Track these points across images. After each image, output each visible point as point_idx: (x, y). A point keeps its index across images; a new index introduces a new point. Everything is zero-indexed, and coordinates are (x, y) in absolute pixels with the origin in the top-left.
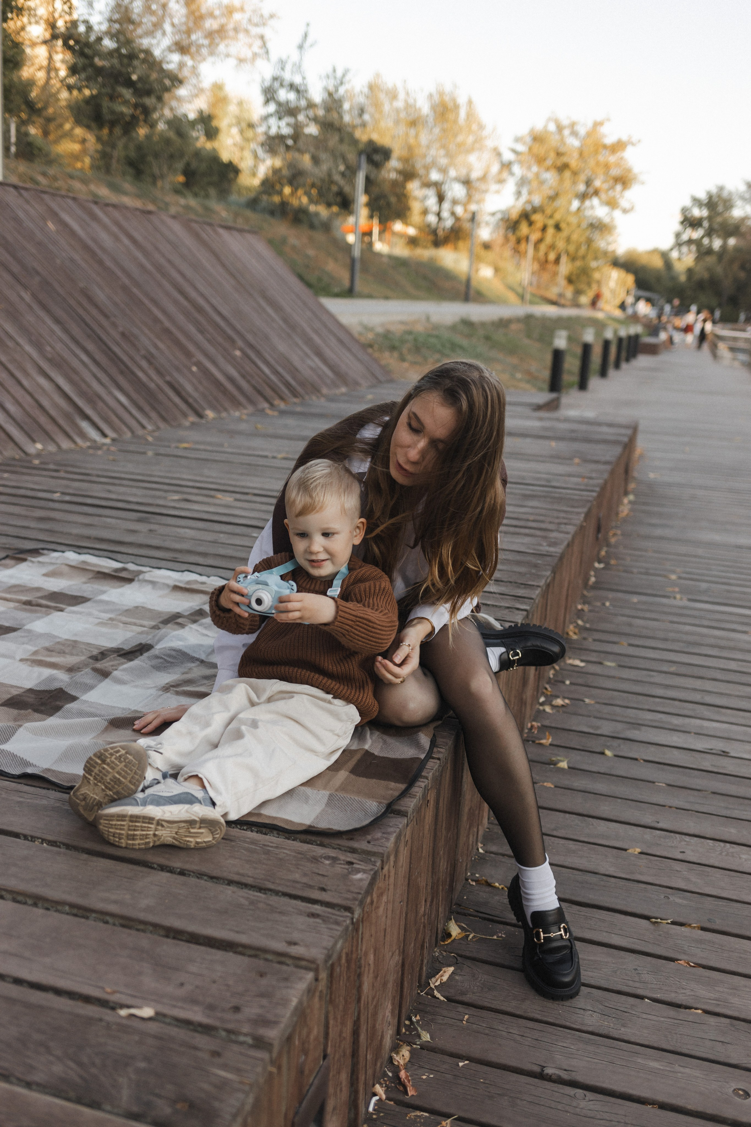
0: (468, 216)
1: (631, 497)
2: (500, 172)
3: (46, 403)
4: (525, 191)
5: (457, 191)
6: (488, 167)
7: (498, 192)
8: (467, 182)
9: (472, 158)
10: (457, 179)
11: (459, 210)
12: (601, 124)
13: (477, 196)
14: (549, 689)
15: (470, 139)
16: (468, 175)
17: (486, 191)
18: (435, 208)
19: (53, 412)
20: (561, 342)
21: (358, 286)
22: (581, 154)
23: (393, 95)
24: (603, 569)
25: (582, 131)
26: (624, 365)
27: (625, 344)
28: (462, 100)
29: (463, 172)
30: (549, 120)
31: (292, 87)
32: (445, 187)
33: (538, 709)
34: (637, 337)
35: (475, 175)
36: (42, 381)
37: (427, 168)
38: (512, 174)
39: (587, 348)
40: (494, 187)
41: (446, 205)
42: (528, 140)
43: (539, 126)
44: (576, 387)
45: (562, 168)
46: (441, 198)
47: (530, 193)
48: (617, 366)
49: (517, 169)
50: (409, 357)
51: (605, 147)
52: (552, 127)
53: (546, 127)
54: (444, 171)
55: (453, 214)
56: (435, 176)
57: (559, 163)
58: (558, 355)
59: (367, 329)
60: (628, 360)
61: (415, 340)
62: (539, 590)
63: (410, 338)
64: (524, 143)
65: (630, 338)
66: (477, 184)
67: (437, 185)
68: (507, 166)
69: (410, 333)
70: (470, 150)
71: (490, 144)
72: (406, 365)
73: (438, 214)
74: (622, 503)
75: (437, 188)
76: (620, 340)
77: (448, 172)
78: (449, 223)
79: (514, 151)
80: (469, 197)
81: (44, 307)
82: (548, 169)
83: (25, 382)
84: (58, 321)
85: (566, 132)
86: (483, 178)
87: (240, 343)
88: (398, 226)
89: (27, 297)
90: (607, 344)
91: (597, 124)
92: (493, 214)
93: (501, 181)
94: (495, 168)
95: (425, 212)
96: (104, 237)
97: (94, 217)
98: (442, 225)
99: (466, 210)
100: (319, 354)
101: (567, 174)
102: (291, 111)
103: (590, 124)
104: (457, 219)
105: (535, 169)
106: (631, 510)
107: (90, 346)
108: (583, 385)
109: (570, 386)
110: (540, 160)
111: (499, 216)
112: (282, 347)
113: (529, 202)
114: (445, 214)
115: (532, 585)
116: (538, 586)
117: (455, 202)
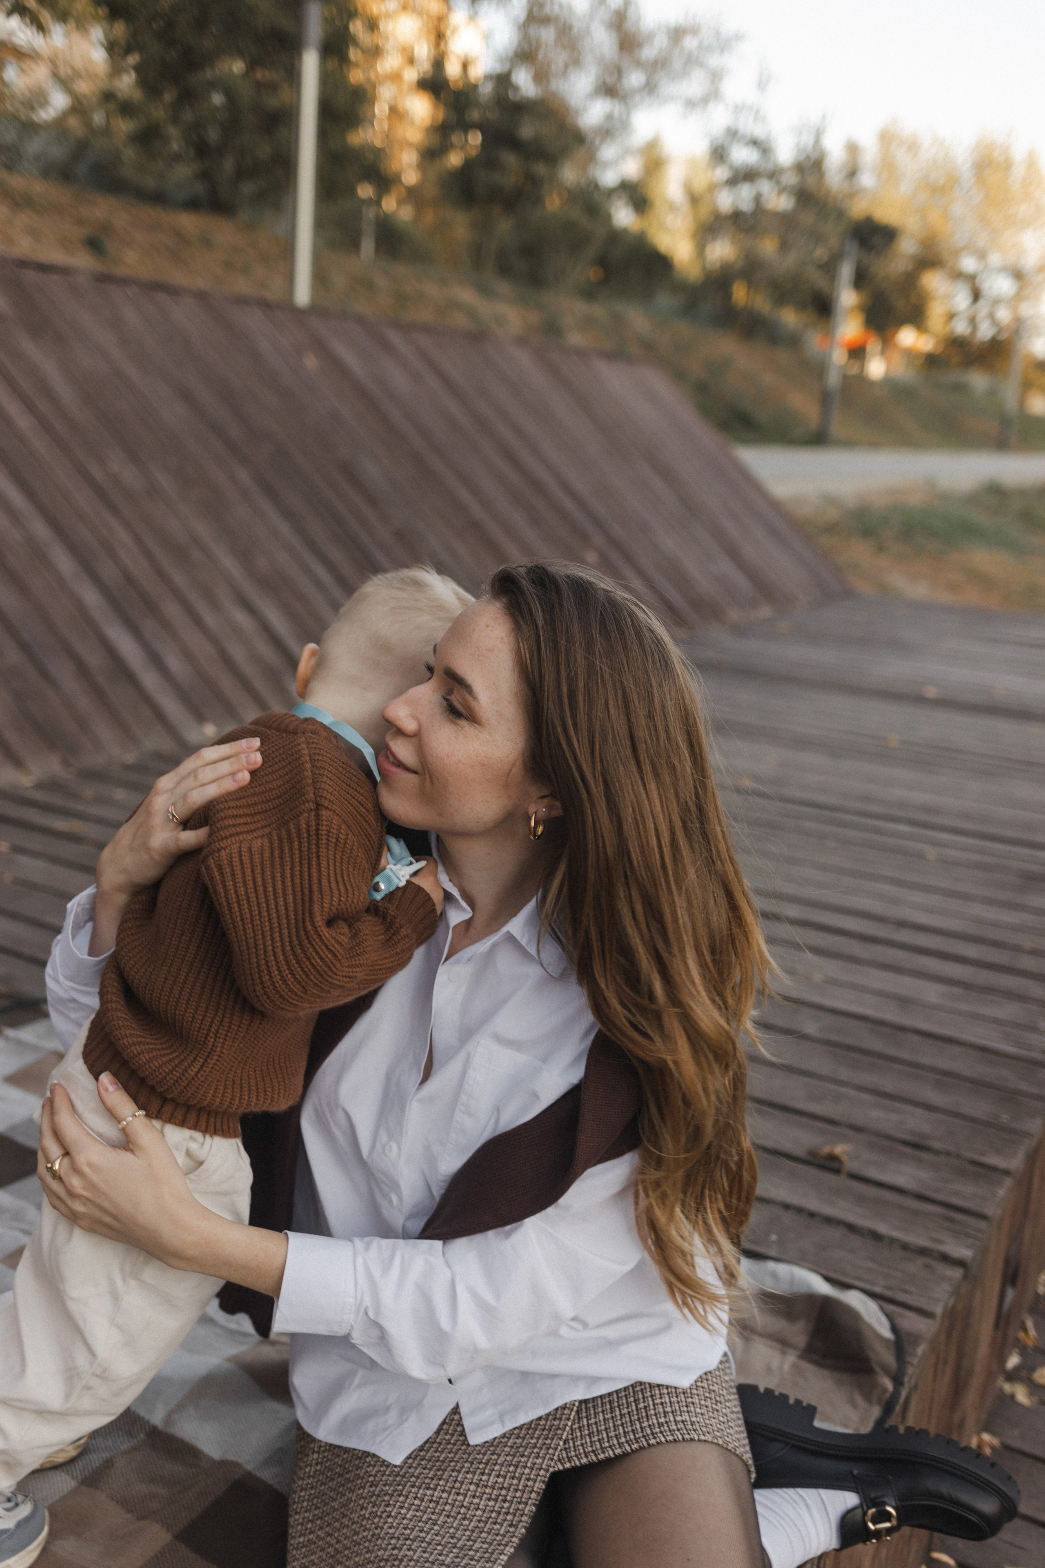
0: (1016, 324)
3: (238, 654)
5: (1002, 285)
8: (1018, 275)
9: (1026, 237)
10: (1003, 269)
11: (1002, 313)
13: (1032, 293)
14: (1032, 1332)
15: (1027, 210)
16: (1020, 263)
18: (968, 310)
19: (249, 669)
21: (836, 428)
23: (913, 146)
28: (1019, 154)
29: (1013, 258)
31: (754, 143)
32: (983, 281)
33: (1001, 1390)
35: (1031, 261)
36: (241, 617)
37: (957, 253)
41: (983, 309)
46: (976, 295)
54: (982, 255)
55: (991, 316)
56: (969, 264)
59: (830, 500)
61: (907, 521)
62: (1008, 1182)
63: (899, 516)
66: (1031, 276)
67: (971, 278)
69: (899, 508)
70: (1025, 225)
73: (973, 321)
75: (971, 281)
77: (988, 258)
78: (985, 332)
80: (1018, 297)
81: (270, 492)
83: (210, 619)
84: (288, 514)
87: (598, 539)
88: (907, 337)
89: (244, 476)
95: (951, 316)
96: (399, 380)
97: (387, 347)
98: (976, 337)
99: (1011, 314)
100: (733, 553)
102: (746, 175)
104: (1000, 329)
107: (336, 554)
112: (670, 543)
114: (983, 319)
115: (993, 1169)
116: (1006, 1172)
117: (997, 302)
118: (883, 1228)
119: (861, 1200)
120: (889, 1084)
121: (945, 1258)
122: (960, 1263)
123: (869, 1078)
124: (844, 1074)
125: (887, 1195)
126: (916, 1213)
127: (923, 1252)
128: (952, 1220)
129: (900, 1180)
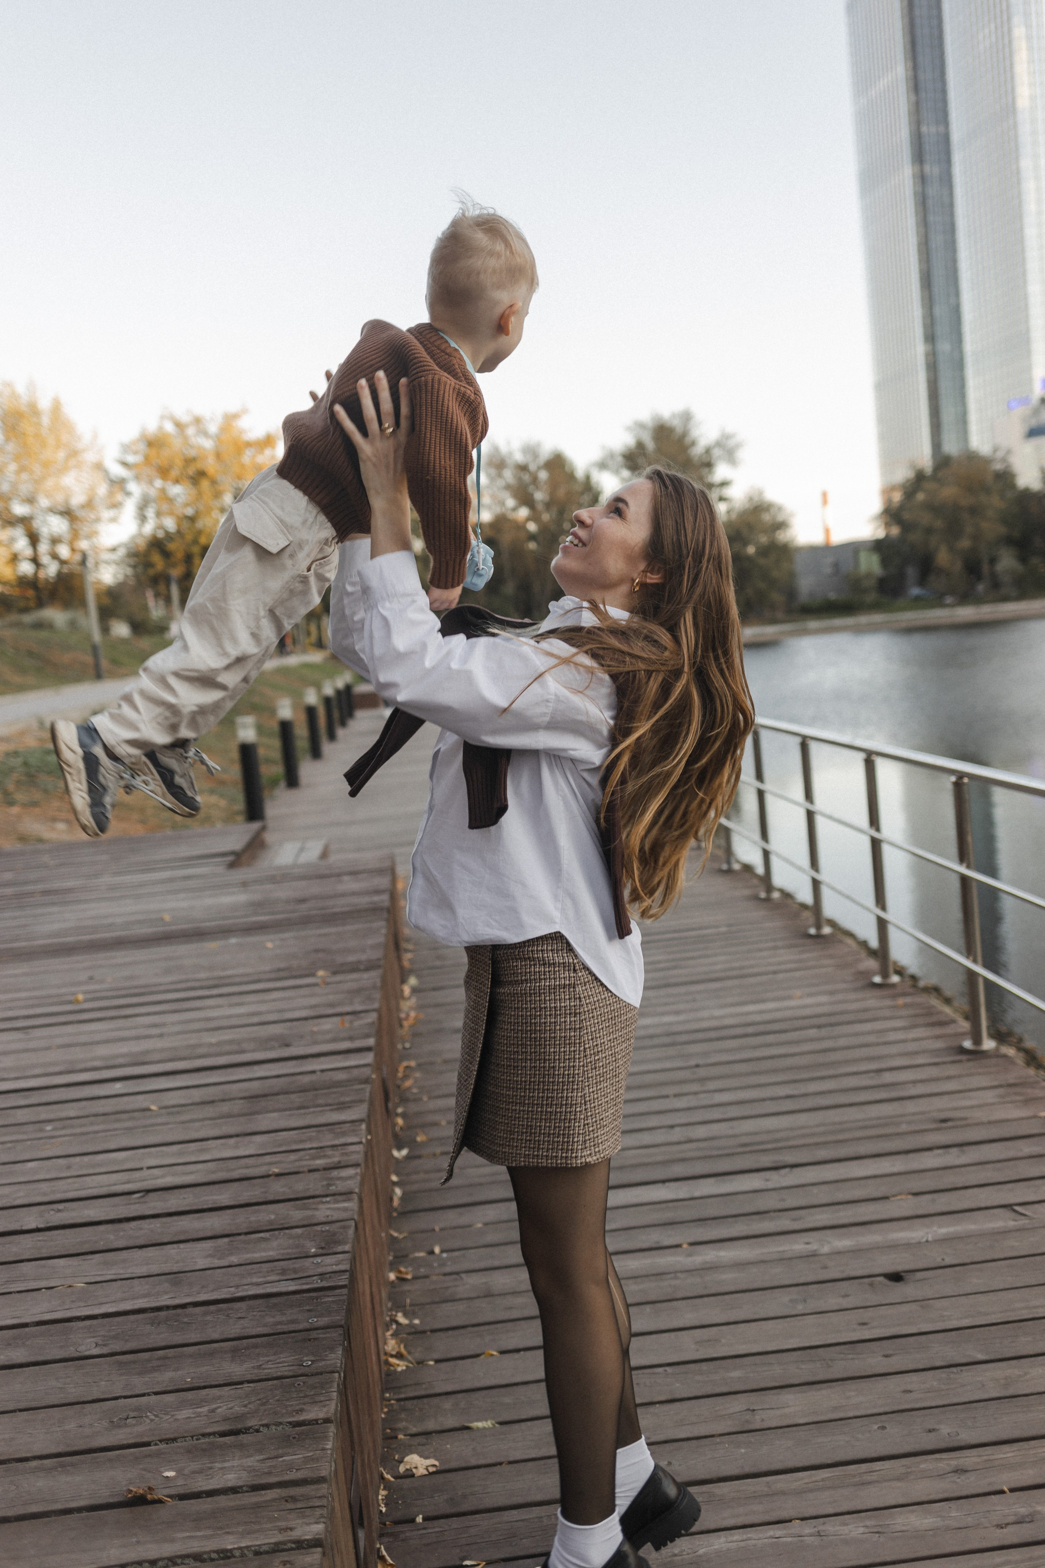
0: (78, 557)
1: (413, 981)
2: (111, 494)
4: (150, 513)
5: (57, 525)
6: (92, 489)
7: (114, 520)
8: (68, 513)
9: (69, 480)
10: (52, 510)
11: (64, 551)
12: (235, 416)
13: (85, 529)
15: (61, 455)
16: (67, 502)
17: (98, 520)
18: (28, 552)
20: (247, 732)
22: (218, 455)
24: (408, 1158)
25: (213, 429)
26: (340, 732)
27: (334, 703)
28: (44, 404)
29: (60, 498)
30: (163, 417)
32: (36, 524)
34: (348, 688)
35: (77, 500)
37: (7, 500)
38: (128, 494)
39: (286, 728)
40: (106, 514)
41: (43, 547)
42: (142, 447)
43: (152, 427)
44: (283, 784)
45: (198, 477)
46: (34, 539)
47: (158, 514)
48: (332, 736)
49: (133, 487)
50: (20, 797)
51: (249, 444)
52: (169, 427)
53: (160, 428)
54: (30, 500)
55: (55, 556)
56: (19, 509)
57: (191, 471)
58: (247, 752)
60: (343, 724)
61: (26, 764)
62: (331, 1432)
63: (18, 761)
64: (135, 453)
65: (338, 692)
66: (80, 513)
67: (25, 522)
68: (119, 484)
69: (16, 754)
70: (64, 469)
71: (90, 457)
72: (15, 810)
73: (35, 560)
74: (401, 996)
75: (25, 525)
76: (327, 701)
77: (37, 502)
78: (51, 569)
79: (125, 464)
80: (75, 534)
82: (177, 481)
85: (191, 431)
86: (89, 505)
90: (311, 712)
91: (230, 419)
92: (114, 550)
93: (116, 506)
94: (102, 490)
98: (42, 575)
99: (73, 550)
101: (205, 484)
103: (219, 419)
104: (63, 562)
105: (159, 483)
106: (420, 1007)
108: (292, 780)
109: (274, 783)
110: (164, 472)
111: (122, 552)
113: (160, 527)
114: (45, 559)
115: (315, 1422)
116: (327, 1421)
117: (55, 541)
118: (230, 1543)
119: (198, 1520)
120: (187, 1373)
121: (301, 1545)
122: (316, 1543)
123: (166, 1377)
124: (139, 1383)
125: (223, 1501)
126: (257, 1506)
127: (277, 1549)
128: (294, 1499)
129: (231, 1479)
